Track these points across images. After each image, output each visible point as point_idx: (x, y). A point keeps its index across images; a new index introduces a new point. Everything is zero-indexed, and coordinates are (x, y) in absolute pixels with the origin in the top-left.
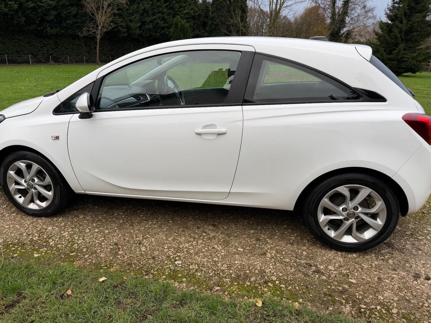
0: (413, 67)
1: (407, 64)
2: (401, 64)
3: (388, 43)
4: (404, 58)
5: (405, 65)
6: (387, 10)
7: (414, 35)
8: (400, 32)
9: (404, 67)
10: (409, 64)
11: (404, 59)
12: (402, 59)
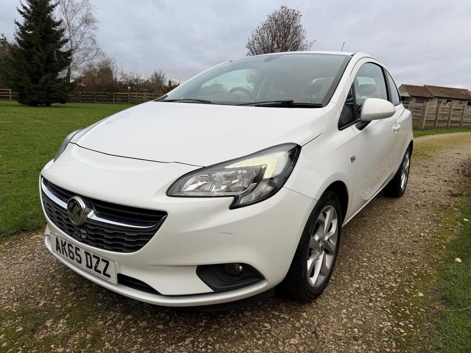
0: (64, 98)
1: (57, 94)
2: (50, 95)
3: (31, 71)
4: (52, 87)
5: (55, 96)
6: (16, 34)
7: (54, 65)
8: (41, 61)
9: (55, 98)
10: (59, 94)
11: (52, 89)
12: (50, 89)
